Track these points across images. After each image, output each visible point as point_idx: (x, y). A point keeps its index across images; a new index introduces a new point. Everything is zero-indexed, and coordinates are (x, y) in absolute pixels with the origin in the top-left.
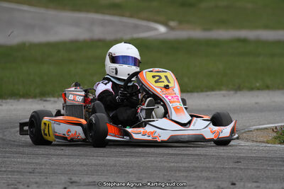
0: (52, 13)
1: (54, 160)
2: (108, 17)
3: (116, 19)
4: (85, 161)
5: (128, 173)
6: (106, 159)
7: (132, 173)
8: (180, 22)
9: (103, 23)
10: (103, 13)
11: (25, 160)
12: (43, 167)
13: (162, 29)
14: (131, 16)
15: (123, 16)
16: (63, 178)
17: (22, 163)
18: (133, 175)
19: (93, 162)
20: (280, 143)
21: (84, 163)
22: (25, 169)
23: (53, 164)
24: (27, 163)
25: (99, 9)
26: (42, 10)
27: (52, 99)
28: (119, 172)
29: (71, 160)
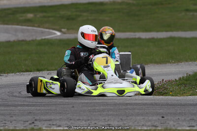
8: (68, 29)
10: (22, 25)
13: (58, 34)
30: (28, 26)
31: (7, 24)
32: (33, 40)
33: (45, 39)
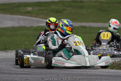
2: (25, 17)
20: (111, 69)
27: (9, 51)
30: (28, 16)
31: (13, 14)
32: (31, 27)
33: (39, 26)
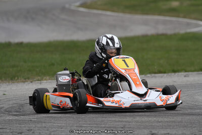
0: (127, 16)
1: (138, 119)
3: (174, 19)
4: (160, 119)
5: (191, 127)
6: (175, 117)
7: (195, 127)
9: (164, 23)
11: (117, 119)
12: (131, 124)
14: (185, 17)
15: (178, 16)
16: (145, 131)
17: (115, 121)
18: (196, 128)
19: (166, 120)
21: (160, 120)
22: (118, 125)
23: (137, 122)
24: (119, 121)
25: (161, 12)
26: (121, 15)
28: (185, 127)
29: (150, 119)
